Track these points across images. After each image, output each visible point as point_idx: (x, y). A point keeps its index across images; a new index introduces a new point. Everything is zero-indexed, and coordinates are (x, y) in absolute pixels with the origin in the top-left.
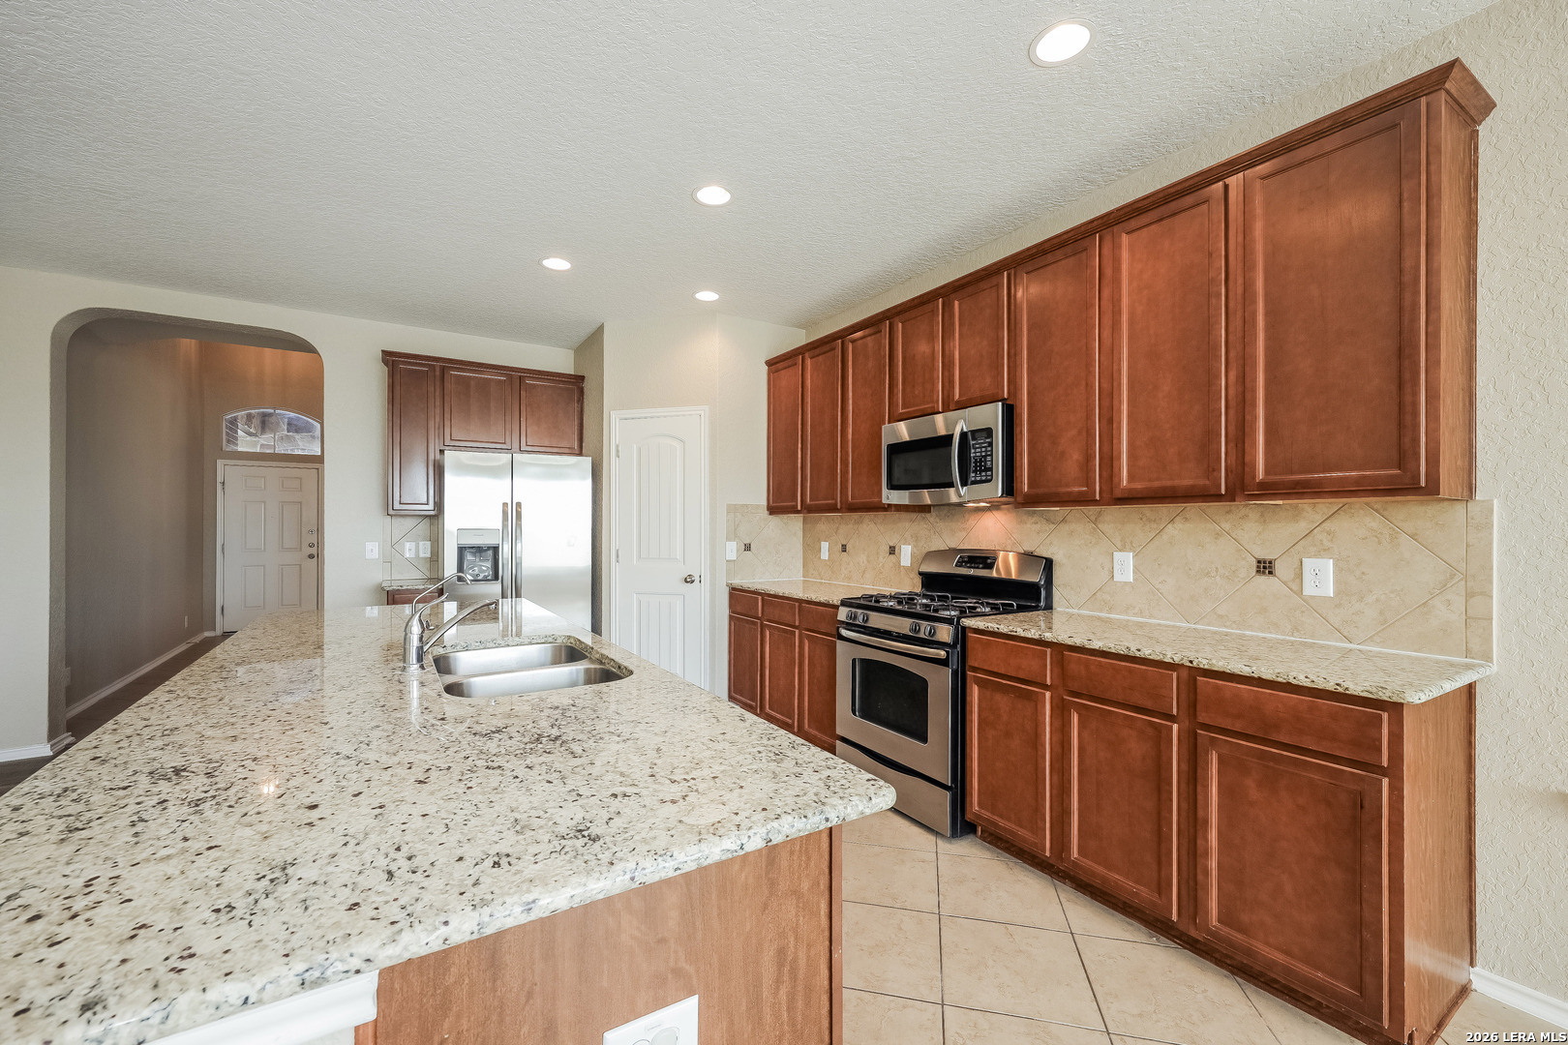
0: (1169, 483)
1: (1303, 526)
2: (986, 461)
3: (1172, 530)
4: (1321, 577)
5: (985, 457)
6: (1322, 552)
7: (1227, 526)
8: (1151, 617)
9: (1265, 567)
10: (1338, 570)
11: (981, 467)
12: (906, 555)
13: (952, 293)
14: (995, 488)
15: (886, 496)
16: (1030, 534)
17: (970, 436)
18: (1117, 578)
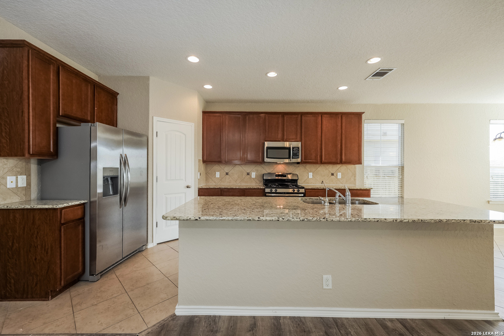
0: (331, 161)
1: (337, 168)
2: (297, 154)
3: (319, 169)
4: (339, 175)
5: (297, 153)
6: (340, 172)
7: (327, 168)
8: (315, 184)
9: (332, 174)
10: (342, 174)
11: (296, 155)
12: (253, 175)
13: (284, 114)
14: (299, 160)
15: (266, 160)
16: (290, 169)
17: (293, 148)
18: (309, 178)
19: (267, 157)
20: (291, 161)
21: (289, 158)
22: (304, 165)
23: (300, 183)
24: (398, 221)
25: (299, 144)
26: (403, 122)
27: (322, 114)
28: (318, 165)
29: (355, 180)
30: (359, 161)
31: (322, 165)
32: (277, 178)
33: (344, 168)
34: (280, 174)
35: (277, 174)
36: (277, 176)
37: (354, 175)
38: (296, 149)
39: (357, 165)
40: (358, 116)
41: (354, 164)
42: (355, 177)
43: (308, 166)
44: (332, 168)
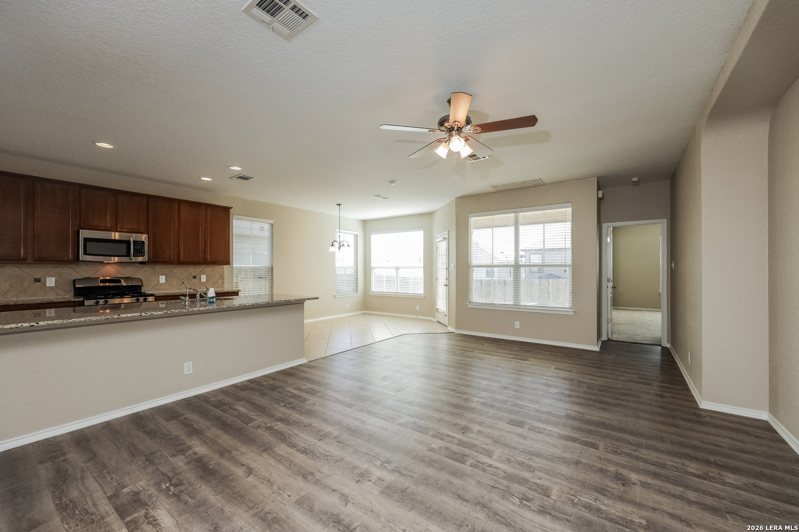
0: (192, 261)
1: (201, 269)
2: (141, 250)
3: (175, 270)
4: (204, 278)
6: (204, 274)
7: (187, 269)
8: (170, 290)
9: (194, 277)
10: (206, 277)
11: (139, 252)
12: (51, 282)
13: (118, 193)
14: (145, 258)
15: (82, 257)
16: (129, 272)
17: (134, 242)
18: (160, 282)
19: (85, 253)
20: (130, 260)
21: (128, 255)
22: (152, 266)
23: (145, 290)
24: (243, 305)
25: (144, 237)
26: (272, 222)
27: (180, 202)
28: (173, 266)
29: (223, 283)
30: (227, 261)
31: (180, 266)
32: (101, 284)
33: (209, 269)
34: (108, 278)
35: (101, 278)
36: (102, 281)
37: (222, 277)
38: (139, 245)
39: (225, 266)
40: (226, 210)
41: (222, 265)
42: (223, 279)
43: (158, 268)
44: (193, 270)
